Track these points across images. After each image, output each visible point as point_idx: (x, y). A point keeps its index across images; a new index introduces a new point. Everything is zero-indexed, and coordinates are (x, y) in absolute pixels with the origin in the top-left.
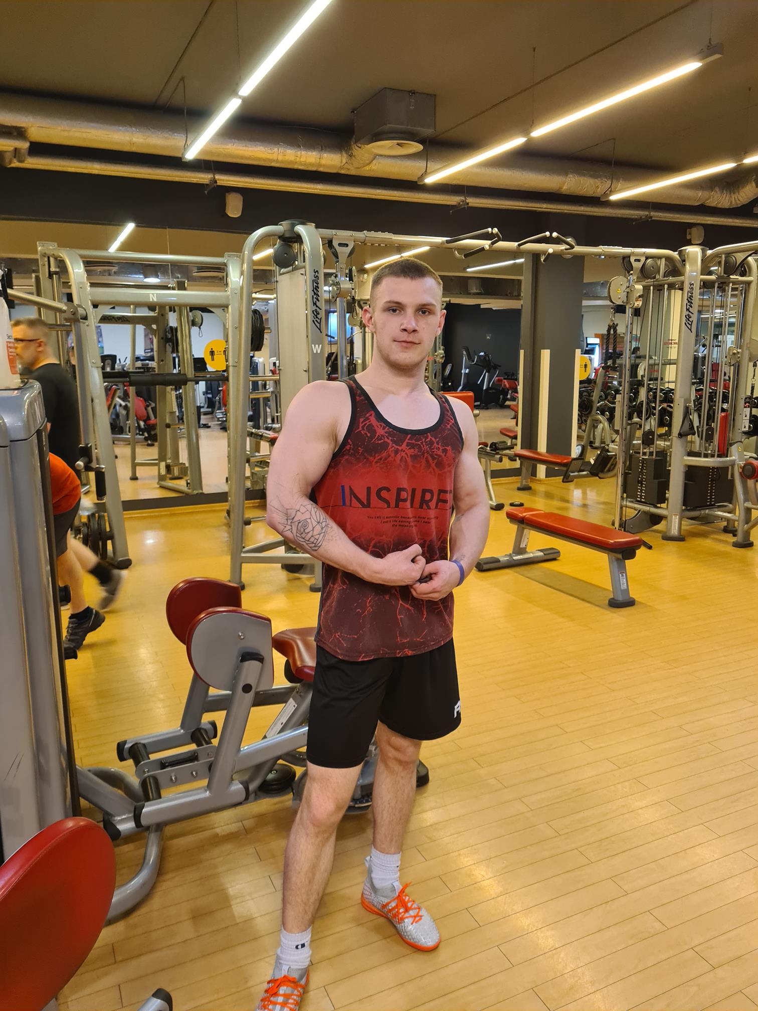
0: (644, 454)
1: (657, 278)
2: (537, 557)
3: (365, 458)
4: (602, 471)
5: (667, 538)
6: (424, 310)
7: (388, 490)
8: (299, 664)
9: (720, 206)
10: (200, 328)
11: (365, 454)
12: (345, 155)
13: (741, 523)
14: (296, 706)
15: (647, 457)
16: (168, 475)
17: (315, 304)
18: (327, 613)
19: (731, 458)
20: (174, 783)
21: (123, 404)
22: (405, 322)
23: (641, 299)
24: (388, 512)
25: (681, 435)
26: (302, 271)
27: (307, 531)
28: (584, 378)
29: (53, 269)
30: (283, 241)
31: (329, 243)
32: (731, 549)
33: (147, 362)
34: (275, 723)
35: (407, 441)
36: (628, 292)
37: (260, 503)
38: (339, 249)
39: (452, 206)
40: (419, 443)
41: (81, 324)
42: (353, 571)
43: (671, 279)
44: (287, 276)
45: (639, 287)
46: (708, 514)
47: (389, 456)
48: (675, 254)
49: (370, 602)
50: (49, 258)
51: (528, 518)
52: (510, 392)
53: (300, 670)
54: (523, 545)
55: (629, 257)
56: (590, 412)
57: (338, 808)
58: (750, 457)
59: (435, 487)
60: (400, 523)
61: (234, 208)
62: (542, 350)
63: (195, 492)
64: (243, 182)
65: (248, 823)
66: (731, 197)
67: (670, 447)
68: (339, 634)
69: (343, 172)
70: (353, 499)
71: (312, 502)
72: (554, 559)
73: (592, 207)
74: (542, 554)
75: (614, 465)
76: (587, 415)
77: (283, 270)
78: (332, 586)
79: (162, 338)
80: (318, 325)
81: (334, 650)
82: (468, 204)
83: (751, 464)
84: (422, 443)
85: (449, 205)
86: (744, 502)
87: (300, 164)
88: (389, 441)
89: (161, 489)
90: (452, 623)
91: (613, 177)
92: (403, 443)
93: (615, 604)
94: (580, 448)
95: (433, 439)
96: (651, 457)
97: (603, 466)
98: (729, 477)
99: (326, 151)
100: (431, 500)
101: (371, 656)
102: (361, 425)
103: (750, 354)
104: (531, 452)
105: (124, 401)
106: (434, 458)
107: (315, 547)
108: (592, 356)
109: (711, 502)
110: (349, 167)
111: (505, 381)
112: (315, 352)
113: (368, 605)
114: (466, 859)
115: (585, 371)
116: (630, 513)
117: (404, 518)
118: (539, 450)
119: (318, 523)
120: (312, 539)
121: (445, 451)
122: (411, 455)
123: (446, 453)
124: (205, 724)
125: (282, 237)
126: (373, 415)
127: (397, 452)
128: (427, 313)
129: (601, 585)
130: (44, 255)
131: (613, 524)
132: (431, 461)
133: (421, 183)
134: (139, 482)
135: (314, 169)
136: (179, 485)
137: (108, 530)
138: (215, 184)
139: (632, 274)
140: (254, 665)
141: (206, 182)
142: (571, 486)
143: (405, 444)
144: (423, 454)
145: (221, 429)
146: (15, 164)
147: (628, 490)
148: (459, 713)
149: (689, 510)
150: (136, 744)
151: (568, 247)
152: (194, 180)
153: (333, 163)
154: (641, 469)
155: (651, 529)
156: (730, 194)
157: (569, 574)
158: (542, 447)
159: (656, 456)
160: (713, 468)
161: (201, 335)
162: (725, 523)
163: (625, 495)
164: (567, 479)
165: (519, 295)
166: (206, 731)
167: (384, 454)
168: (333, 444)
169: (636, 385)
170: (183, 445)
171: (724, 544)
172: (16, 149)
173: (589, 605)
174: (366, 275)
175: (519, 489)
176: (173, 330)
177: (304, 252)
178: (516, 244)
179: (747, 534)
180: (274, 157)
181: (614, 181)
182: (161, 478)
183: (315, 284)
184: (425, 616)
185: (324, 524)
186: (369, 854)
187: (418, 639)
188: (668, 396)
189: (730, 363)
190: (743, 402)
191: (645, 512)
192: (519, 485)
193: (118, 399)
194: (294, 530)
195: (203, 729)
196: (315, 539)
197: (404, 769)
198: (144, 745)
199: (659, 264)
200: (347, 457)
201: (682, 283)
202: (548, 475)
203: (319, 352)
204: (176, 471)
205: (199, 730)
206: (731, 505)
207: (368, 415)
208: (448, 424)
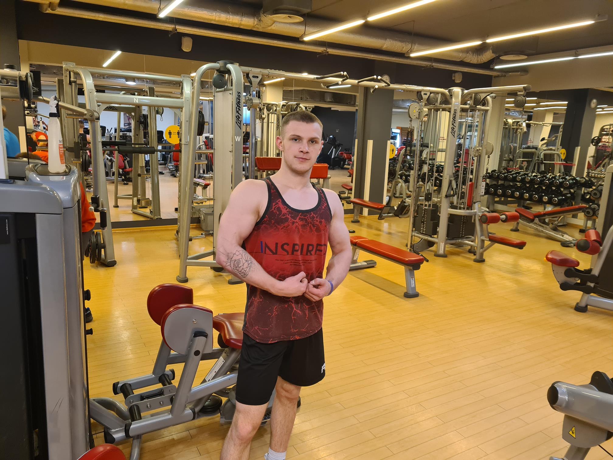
0: (426, 205)
1: (436, 105)
2: (363, 265)
3: (275, 226)
4: (401, 214)
5: (437, 255)
6: (313, 141)
7: (288, 244)
8: (228, 337)
9: (471, 62)
10: (161, 116)
11: (276, 224)
12: (256, 19)
13: (479, 248)
14: (224, 361)
15: (427, 208)
16: (138, 205)
17: (237, 112)
18: (250, 314)
19: (474, 211)
20: (148, 408)
21: (109, 158)
22: (302, 147)
23: (427, 116)
24: (288, 257)
25: (446, 196)
26: (231, 92)
27: (239, 266)
28: (392, 157)
29: (72, 79)
30: (219, 73)
31: (247, 75)
32: (472, 263)
33: (125, 132)
34: (210, 371)
35: (299, 216)
36: (419, 112)
37: (196, 225)
38: (253, 79)
39: (319, 53)
40: (306, 218)
41: (96, 122)
42: (267, 289)
43: (444, 106)
44: (220, 94)
45: (426, 110)
46: (460, 242)
47: (289, 225)
48: (446, 91)
49: (275, 309)
50: (70, 72)
51: (358, 243)
52: (347, 160)
53: (228, 341)
54: (355, 259)
55: (421, 92)
56: (395, 177)
57: (254, 429)
58: (485, 211)
59: (314, 242)
60: (294, 263)
61: (187, 46)
62: (368, 140)
63: (156, 217)
64: (193, 31)
65: (193, 432)
66: (478, 57)
67: (440, 202)
68: (257, 327)
69: (254, 29)
70: (267, 249)
71: (243, 249)
72: (373, 267)
73: (400, 58)
74: (366, 263)
75: (408, 211)
76: (393, 179)
77: (218, 90)
78: (254, 298)
79: (138, 121)
80: (239, 125)
81: (254, 337)
82: (328, 52)
83: (485, 215)
84: (308, 217)
85: (317, 52)
86: (481, 236)
87: (229, 23)
88: (289, 217)
89: (134, 214)
90: (322, 319)
91: (413, 43)
92: (297, 217)
93: (408, 296)
94: (388, 197)
95: (314, 215)
96: (429, 208)
97: (402, 211)
98: (473, 221)
99: (244, 16)
100: (312, 250)
101: (276, 340)
102: (274, 207)
103: (487, 151)
104: (360, 200)
105: (109, 156)
106: (314, 226)
107: (244, 275)
108: (396, 141)
109: (462, 235)
110: (258, 27)
111: (345, 154)
112: (237, 141)
113: (274, 310)
114: (322, 453)
115: (393, 153)
116: (417, 240)
117: (296, 260)
118: (364, 199)
119: (246, 261)
120: (243, 271)
121: (321, 222)
122: (301, 225)
123: (321, 223)
124: (167, 371)
125: (218, 70)
126: (281, 201)
127: (293, 223)
128: (314, 143)
129: (399, 284)
130: (67, 70)
131: (407, 246)
132: (313, 228)
133: (302, 40)
134: (119, 209)
135: (237, 27)
136: (145, 212)
137: (102, 242)
138: (176, 32)
139: (422, 102)
140: (202, 339)
141: (170, 29)
142: (383, 221)
143: (298, 218)
144: (308, 224)
145: (171, 175)
146: (49, 11)
147: (415, 225)
148: (324, 370)
149: (450, 240)
150: (125, 384)
151: (386, 85)
152: (163, 28)
153: (249, 24)
154: (424, 214)
155: (428, 249)
156: (478, 55)
157: (381, 276)
158: (367, 197)
159: (432, 207)
160: (464, 216)
161: (162, 120)
162: (469, 247)
163: (414, 229)
164: (381, 218)
165: (355, 104)
166: (168, 375)
167: (286, 224)
168: (257, 217)
169: (422, 163)
170: (148, 185)
171: (468, 260)
172: (50, 3)
173: (393, 296)
174: (264, 88)
175: (353, 222)
176: (145, 117)
177: (232, 79)
178: (357, 81)
179: (482, 255)
180: (213, 18)
181: (413, 45)
182: (134, 207)
183: (238, 100)
184: (307, 316)
185: (250, 262)
186: (267, 452)
187: (303, 330)
188: (440, 169)
189: (475, 155)
190: (481, 178)
191: (425, 240)
192: (352, 219)
193: (106, 155)
194: (232, 265)
195: (166, 374)
196: (245, 270)
197: (290, 402)
198: (130, 384)
199: (437, 97)
200: (264, 225)
201: (450, 109)
202: (369, 214)
203: (239, 141)
204: (143, 203)
205: (164, 375)
206: (473, 237)
207: (277, 201)
208: (323, 206)
